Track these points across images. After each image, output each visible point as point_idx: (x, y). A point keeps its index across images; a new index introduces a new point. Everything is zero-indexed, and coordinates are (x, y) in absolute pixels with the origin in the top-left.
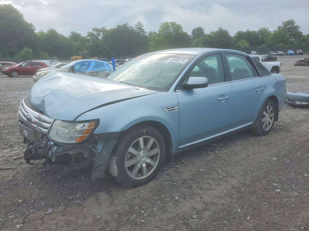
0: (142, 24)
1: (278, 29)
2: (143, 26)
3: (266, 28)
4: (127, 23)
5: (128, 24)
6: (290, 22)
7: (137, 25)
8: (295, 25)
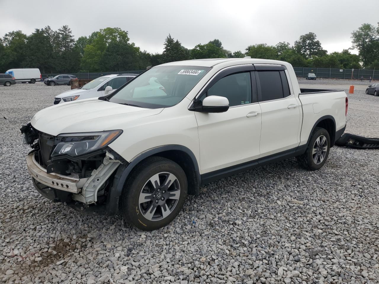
0: (69, 29)
1: (295, 44)
2: (70, 32)
3: (286, 43)
4: (48, 26)
5: (50, 29)
6: (310, 36)
7: (63, 31)
8: (315, 40)
